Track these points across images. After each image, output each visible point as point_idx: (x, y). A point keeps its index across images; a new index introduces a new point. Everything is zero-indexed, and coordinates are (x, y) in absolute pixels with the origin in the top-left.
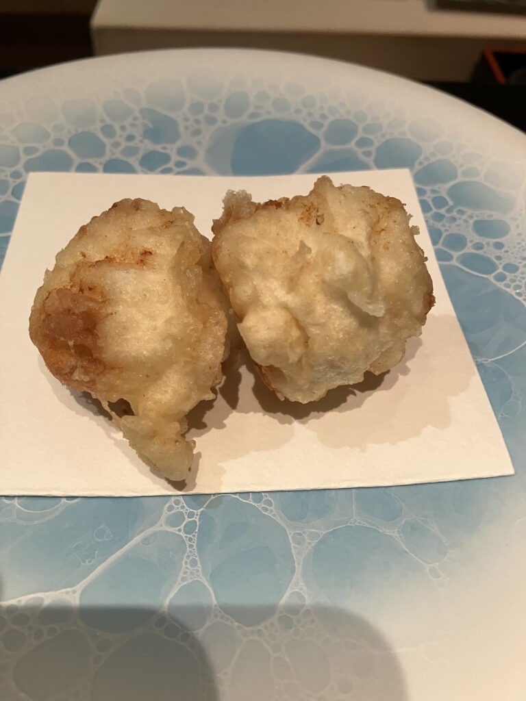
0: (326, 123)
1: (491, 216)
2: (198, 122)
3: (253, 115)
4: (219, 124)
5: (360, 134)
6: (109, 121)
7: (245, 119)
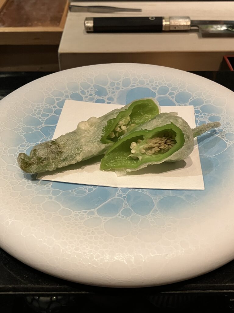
0: (158, 88)
1: (215, 115)
2: (113, 89)
3: (132, 86)
4: (121, 89)
5: (170, 91)
6: (83, 89)
7: (129, 88)
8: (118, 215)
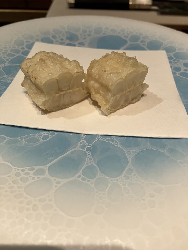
0: (129, 36)
2: (85, 35)
3: (104, 34)
4: (92, 36)
5: (141, 39)
6: (55, 35)
7: (101, 35)
8: (77, 175)
